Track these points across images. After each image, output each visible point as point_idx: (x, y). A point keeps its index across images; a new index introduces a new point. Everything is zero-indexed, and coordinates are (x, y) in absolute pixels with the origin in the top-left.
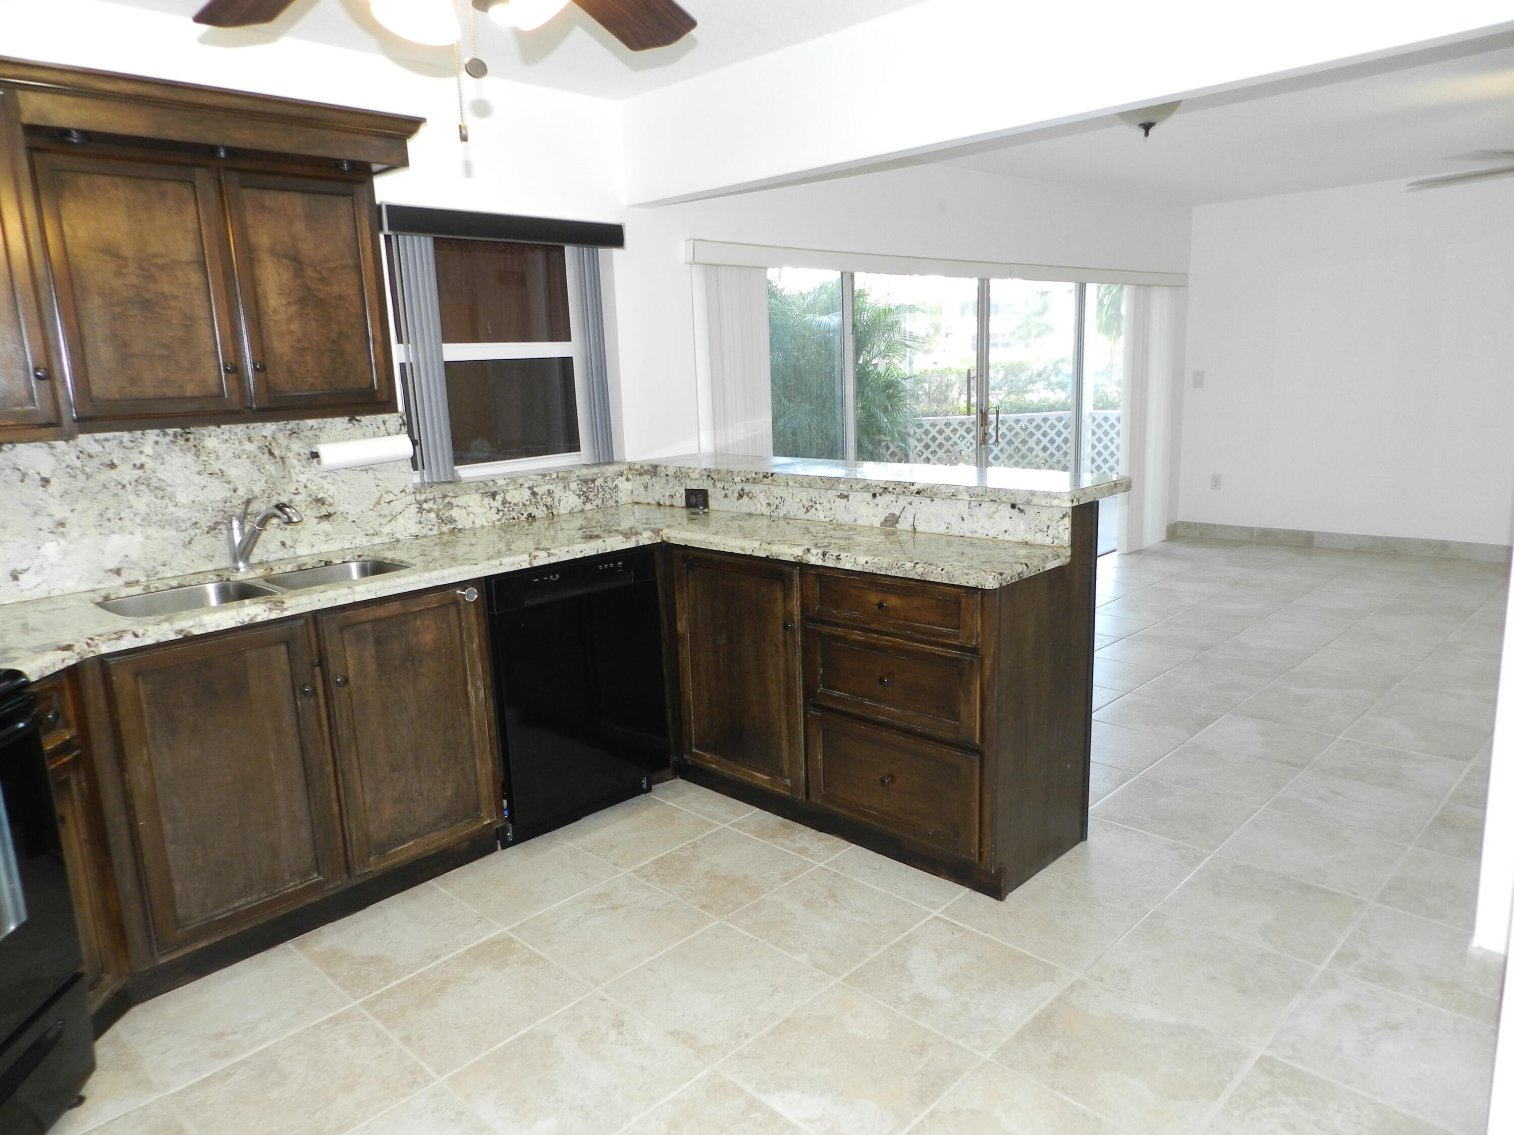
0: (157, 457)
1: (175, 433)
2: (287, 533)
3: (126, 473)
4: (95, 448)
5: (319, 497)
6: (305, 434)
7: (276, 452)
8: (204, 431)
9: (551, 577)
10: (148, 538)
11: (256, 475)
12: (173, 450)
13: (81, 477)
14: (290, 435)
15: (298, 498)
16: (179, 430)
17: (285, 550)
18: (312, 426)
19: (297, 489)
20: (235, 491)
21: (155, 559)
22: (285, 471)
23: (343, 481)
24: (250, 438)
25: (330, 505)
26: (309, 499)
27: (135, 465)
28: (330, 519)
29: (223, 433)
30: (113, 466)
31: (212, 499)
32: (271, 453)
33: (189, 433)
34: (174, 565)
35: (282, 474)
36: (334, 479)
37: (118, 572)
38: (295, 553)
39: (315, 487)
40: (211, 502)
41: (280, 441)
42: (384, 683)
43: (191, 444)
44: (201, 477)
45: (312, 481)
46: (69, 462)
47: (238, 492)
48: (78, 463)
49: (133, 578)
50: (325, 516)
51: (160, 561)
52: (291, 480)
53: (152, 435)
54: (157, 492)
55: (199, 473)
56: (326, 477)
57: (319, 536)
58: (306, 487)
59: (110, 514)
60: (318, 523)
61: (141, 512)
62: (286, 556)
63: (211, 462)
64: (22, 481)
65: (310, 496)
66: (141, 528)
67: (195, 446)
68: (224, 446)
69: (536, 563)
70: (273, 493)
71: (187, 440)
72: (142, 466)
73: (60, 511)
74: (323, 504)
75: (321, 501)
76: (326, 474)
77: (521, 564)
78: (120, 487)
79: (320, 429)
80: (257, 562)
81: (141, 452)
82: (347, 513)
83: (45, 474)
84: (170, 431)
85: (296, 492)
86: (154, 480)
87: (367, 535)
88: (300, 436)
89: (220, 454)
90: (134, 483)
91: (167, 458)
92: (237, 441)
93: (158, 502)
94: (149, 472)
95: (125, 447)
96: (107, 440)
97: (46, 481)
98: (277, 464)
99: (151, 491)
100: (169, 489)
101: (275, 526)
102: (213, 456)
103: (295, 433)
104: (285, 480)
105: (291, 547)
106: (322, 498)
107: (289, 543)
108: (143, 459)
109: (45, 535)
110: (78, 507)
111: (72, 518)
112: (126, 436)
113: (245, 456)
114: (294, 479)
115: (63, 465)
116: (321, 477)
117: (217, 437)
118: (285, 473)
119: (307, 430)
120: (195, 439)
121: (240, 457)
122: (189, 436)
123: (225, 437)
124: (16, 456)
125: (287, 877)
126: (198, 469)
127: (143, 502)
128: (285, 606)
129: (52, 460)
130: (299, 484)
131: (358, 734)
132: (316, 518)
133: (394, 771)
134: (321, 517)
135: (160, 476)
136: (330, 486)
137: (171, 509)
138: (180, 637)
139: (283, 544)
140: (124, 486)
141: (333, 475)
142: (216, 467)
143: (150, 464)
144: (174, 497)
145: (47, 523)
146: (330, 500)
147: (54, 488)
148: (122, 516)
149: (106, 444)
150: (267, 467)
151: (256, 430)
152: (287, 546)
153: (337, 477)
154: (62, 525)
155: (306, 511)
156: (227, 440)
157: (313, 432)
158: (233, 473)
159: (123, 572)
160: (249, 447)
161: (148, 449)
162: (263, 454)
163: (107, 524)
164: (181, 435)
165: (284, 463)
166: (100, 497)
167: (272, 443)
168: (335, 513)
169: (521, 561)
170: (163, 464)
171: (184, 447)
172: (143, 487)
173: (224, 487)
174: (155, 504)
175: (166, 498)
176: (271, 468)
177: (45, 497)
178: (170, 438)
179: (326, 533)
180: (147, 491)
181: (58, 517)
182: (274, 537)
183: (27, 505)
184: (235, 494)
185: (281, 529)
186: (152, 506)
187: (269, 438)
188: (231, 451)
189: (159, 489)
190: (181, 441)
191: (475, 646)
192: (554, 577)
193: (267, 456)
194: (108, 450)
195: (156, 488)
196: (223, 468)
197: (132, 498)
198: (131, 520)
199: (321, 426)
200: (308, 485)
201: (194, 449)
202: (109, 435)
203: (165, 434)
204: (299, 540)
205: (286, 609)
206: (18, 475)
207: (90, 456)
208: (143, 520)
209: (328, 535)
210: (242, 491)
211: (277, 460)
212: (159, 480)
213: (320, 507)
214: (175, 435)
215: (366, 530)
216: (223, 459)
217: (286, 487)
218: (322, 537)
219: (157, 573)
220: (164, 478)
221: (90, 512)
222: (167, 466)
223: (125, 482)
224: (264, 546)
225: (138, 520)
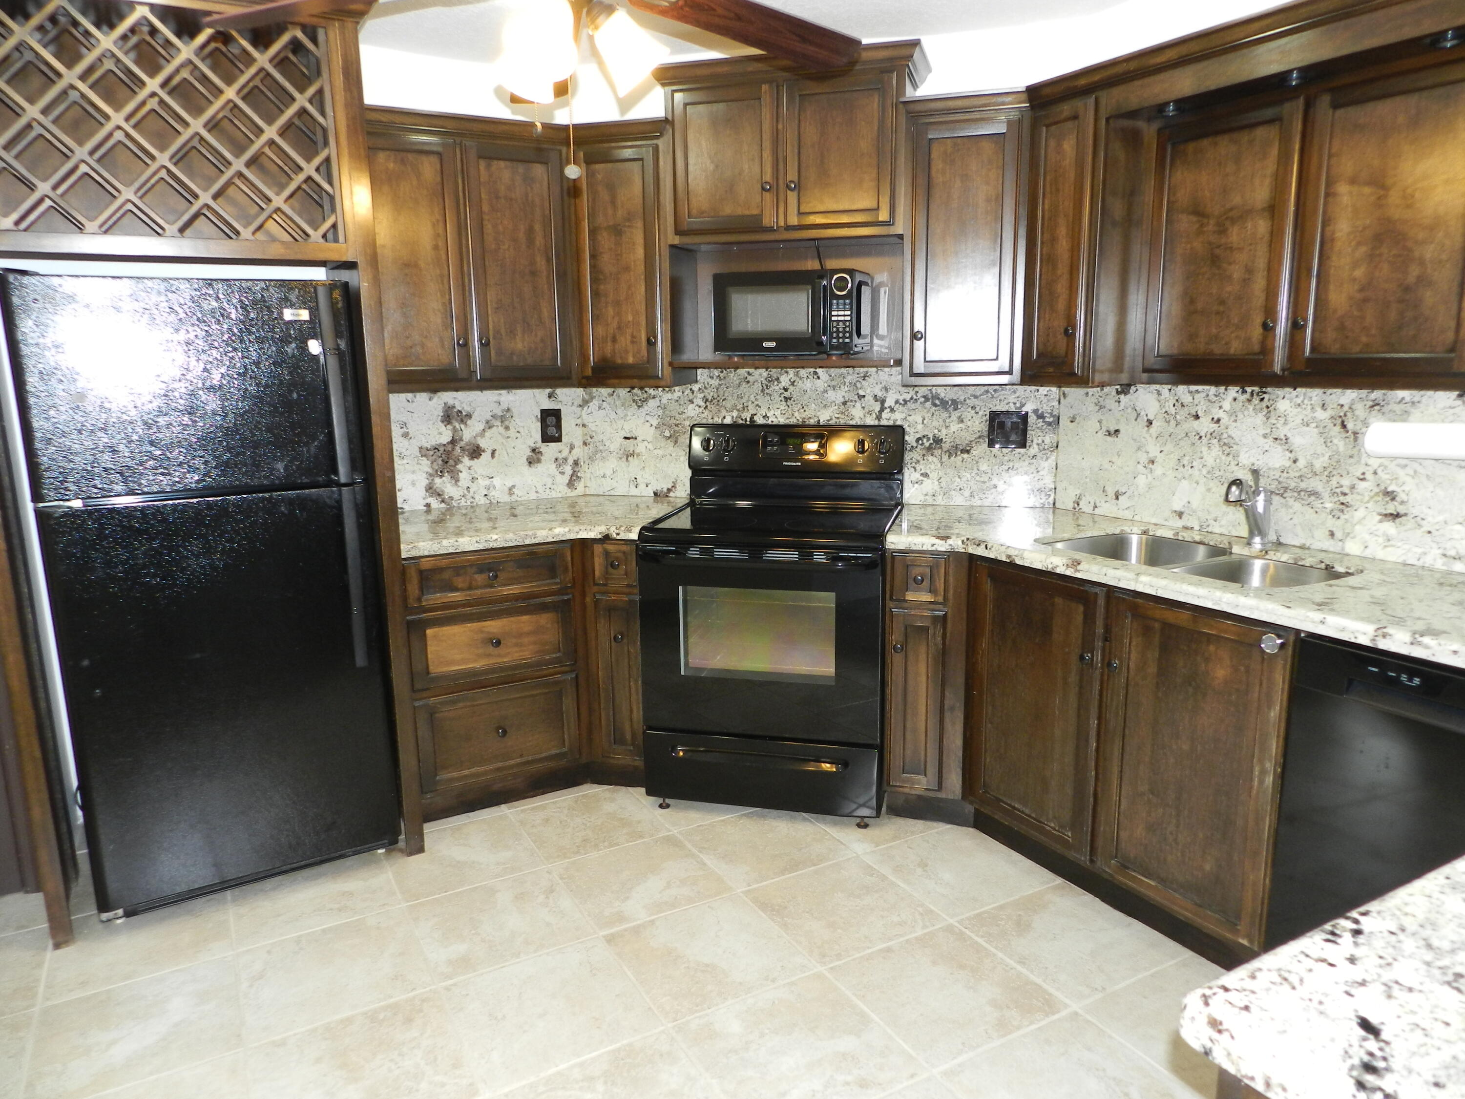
0: (1233, 414)
1: (1253, 391)
2: (1339, 523)
3: (1205, 425)
4: (1187, 399)
5: (1389, 489)
6: (1390, 407)
7: (1350, 426)
8: (1280, 392)
9: (1404, 678)
10: (1209, 490)
11: (1321, 449)
12: (1247, 409)
13: (1173, 423)
14: (1372, 406)
15: (1362, 485)
16: (1256, 389)
17: (1332, 542)
18: (1403, 399)
19: (1363, 474)
20: (1295, 462)
21: (1209, 512)
22: (1356, 450)
23: (1427, 476)
24: (1324, 405)
25: (1402, 503)
26: (1376, 490)
27: (1213, 419)
28: (1398, 520)
29: (1297, 396)
30: (1197, 417)
31: (1270, 465)
32: (1344, 426)
33: (1265, 393)
34: (1223, 522)
35: (1350, 452)
36: (1415, 472)
37: (1180, 515)
38: (1343, 549)
39: (1387, 476)
40: (1269, 469)
41: (1357, 413)
42: (1160, 694)
43: (1264, 404)
44: (1266, 440)
45: (1386, 467)
46: (1167, 409)
47: (1298, 464)
48: (1172, 410)
49: (1189, 525)
50: (1391, 514)
51: (1213, 516)
52: (1359, 462)
53: (1233, 391)
54: (1225, 448)
55: (1265, 436)
56: (1406, 466)
57: (1376, 538)
58: (1375, 473)
59: (1185, 461)
60: (1381, 521)
61: (1209, 465)
62: (1331, 549)
63: (1278, 425)
64: (1136, 420)
65: (1378, 485)
66: (1205, 479)
67: (1268, 407)
68: (1295, 411)
69: (1383, 644)
70: (1335, 472)
71: (1262, 399)
72: (1219, 421)
73: (1153, 450)
74: (1393, 499)
75: (1391, 495)
76: (1404, 462)
78: (1197, 437)
79: (1413, 403)
80: (1298, 544)
81: (1221, 407)
82: (1423, 519)
83: (1151, 417)
84: (1249, 389)
85: (1362, 477)
86: (1225, 435)
87: (1445, 555)
88: (1384, 409)
89: (1290, 419)
90: (1209, 436)
91: (1240, 416)
92: (1309, 407)
93: (1224, 458)
94: (1222, 427)
95: (1209, 401)
96: (1197, 392)
97: (1150, 423)
98: (1347, 440)
99: (1221, 446)
100: (1235, 447)
101: (1328, 511)
102: (1282, 420)
103: (1378, 404)
104: (1352, 461)
105: (1340, 540)
106: (1393, 492)
107: (1339, 534)
108: (1220, 414)
109: (1140, 467)
110: (1166, 449)
111: (1160, 458)
112: (1212, 390)
113: (1314, 425)
114: (1363, 462)
115: (1164, 410)
116: (1398, 465)
117: (1291, 400)
118: (1355, 451)
119: (1395, 403)
120: (1269, 400)
121: (1308, 425)
122: (1265, 395)
123: (1299, 401)
124: (1137, 398)
125: (1051, 816)
126: (1264, 432)
127: (1212, 455)
128: (1079, 567)
129: (1157, 404)
130: (1368, 468)
131: (1127, 732)
132: (1380, 514)
133: (1152, 793)
134: (1386, 515)
135: (1230, 433)
136: (1408, 479)
137: (1233, 467)
138: (1008, 561)
139: (1332, 534)
140: (1201, 437)
141: (1416, 465)
142: (1281, 432)
143: (1225, 420)
144: (1238, 456)
145: (1144, 458)
146: (1402, 496)
147: (1154, 429)
148: (1194, 464)
149: (1197, 396)
150: (1335, 441)
151: (1333, 396)
152: (1335, 537)
153: (1420, 469)
154: (1153, 462)
155: (1368, 502)
156: (1299, 405)
157: (1402, 406)
158: (1297, 441)
159: (1183, 517)
160: (1321, 414)
161: (1227, 405)
162: (1335, 425)
163: (1181, 469)
164: (1258, 395)
165: (1356, 439)
166: (1182, 443)
167: (1348, 414)
168: (1406, 515)
170: (1236, 421)
171: (1258, 407)
172: (1215, 441)
173: (1284, 456)
174: (1220, 459)
175: (1231, 456)
176: (1340, 443)
177: (1147, 436)
178: (1247, 396)
179: (1387, 536)
180: (1217, 446)
181: (1151, 455)
182: (1323, 523)
183: (1135, 440)
184: (1294, 465)
185: (1334, 516)
186: (1218, 461)
187: (1346, 408)
188: (1301, 417)
189: (1227, 446)
190: (1256, 400)
192: (1410, 680)
193: (1338, 428)
194: (1196, 402)
195: (1225, 444)
196: (1289, 435)
197: (1204, 449)
198: (1200, 470)
199: (1416, 399)
200: (1379, 471)
201: (1266, 410)
202: (1200, 388)
203: (1244, 392)
204: (1351, 535)
205: (1079, 571)
206: (1135, 414)
207: (1183, 406)
208: (1208, 472)
209: (1389, 540)
210: (1301, 463)
211: (1348, 435)
212: (1229, 436)
213: (1387, 502)
214: (1252, 394)
215: (1445, 549)
216: (1291, 425)
217: (1351, 469)
218: (1381, 540)
219: (1208, 526)
220: (1233, 435)
221: (1172, 456)
222: (1238, 424)
223: (1202, 434)
224: (1310, 530)
225: (1204, 472)
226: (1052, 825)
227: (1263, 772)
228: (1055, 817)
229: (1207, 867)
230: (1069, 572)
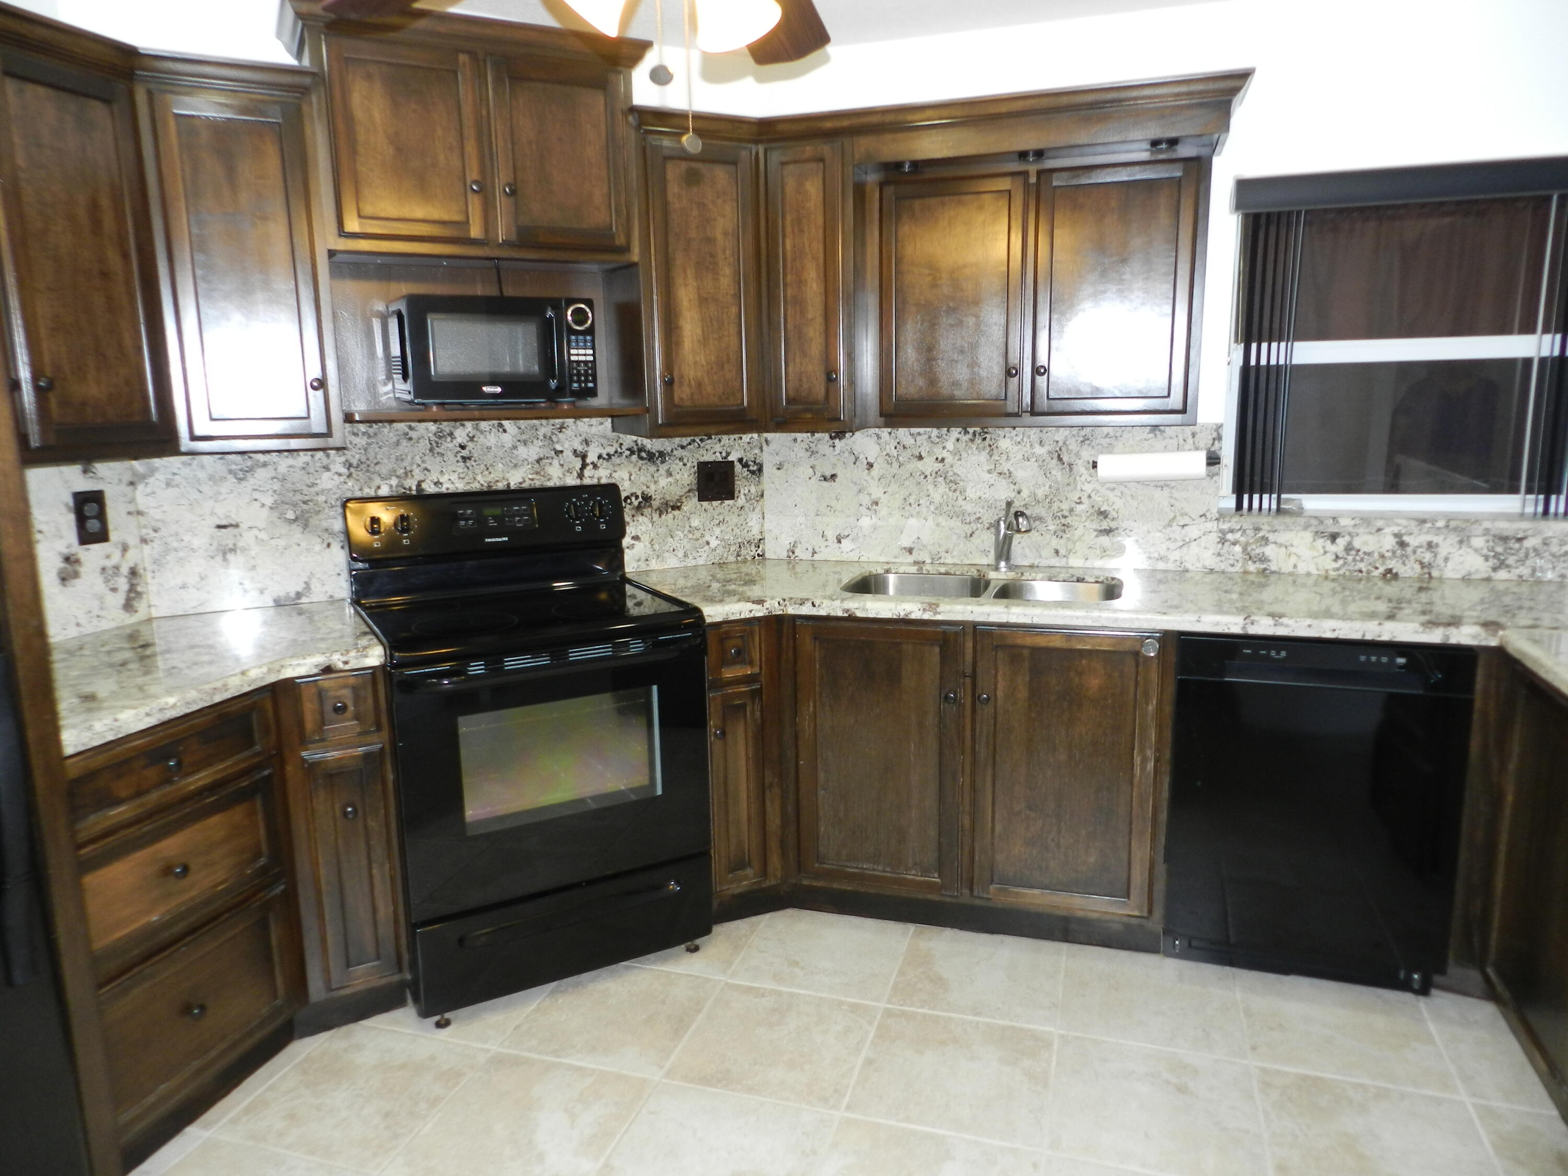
0: (956, 453)
1: (975, 432)
2: (1062, 541)
3: (929, 465)
4: (909, 441)
5: (1102, 509)
6: (1098, 441)
7: (1065, 458)
8: (1001, 432)
9: (1273, 653)
10: (938, 525)
11: (1041, 479)
12: (970, 448)
13: (895, 465)
14: (1083, 442)
15: (1079, 508)
16: (978, 429)
17: (1057, 559)
18: (1108, 434)
19: (1080, 498)
20: (1019, 492)
21: (940, 546)
22: (1071, 478)
23: (1132, 495)
24: (1041, 442)
25: (1113, 519)
26: (1091, 511)
27: (937, 459)
28: (1111, 534)
29: (1016, 435)
30: (920, 458)
31: (997, 497)
32: (1060, 459)
33: (987, 433)
34: (955, 553)
35: (1067, 481)
36: (1122, 493)
37: (910, 551)
38: (1067, 563)
39: (1099, 499)
40: (996, 500)
41: (1070, 447)
42: (1033, 715)
43: (987, 442)
44: (991, 475)
45: (1098, 491)
46: (888, 451)
47: (1022, 494)
48: (895, 453)
49: (920, 559)
50: (1105, 530)
51: (944, 549)
52: (1075, 488)
53: (955, 432)
54: (951, 484)
55: (989, 472)
56: (1114, 489)
57: (1095, 550)
58: (1090, 497)
59: (911, 500)
60: (1097, 536)
61: (936, 501)
62: (1057, 565)
63: (1001, 461)
64: (855, 463)
65: (1093, 507)
66: (934, 515)
67: (990, 446)
68: (1016, 448)
69: (1253, 630)
70: (1055, 499)
71: (984, 439)
72: (943, 460)
73: (876, 492)
74: (1106, 517)
75: (1104, 514)
76: (1112, 486)
77: (1229, 626)
78: (922, 476)
79: (1116, 437)
80: (1028, 564)
81: (944, 448)
82: (1131, 531)
83: (871, 460)
84: (971, 430)
85: (1078, 501)
86: (951, 473)
87: (1150, 558)
88: (1093, 444)
89: (1011, 455)
90: (934, 475)
91: (964, 455)
92: (1028, 444)
93: (951, 494)
94: (947, 466)
95: (932, 442)
96: (919, 434)
97: (870, 466)
98: (1064, 471)
99: (946, 483)
100: (961, 483)
101: (1052, 532)
102: (1004, 457)
103: (1088, 439)
104: (1069, 488)
105: (1064, 556)
106: (1105, 511)
107: (1063, 552)
108: (945, 454)
109: (863, 510)
110: (890, 490)
111: (884, 499)
112: (934, 432)
113: (1034, 459)
114: (1079, 488)
115: (885, 453)
116: (1108, 489)
117: (1012, 439)
118: (1071, 480)
119: (1101, 437)
120: (991, 439)
121: (1028, 460)
122: (986, 435)
123: (1019, 439)
124: (854, 443)
125: (910, 865)
126: (988, 468)
127: (939, 492)
128: (938, 610)
129: (877, 448)
130: (1083, 493)
131: (998, 758)
132: (1096, 530)
133: (1030, 809)
134: (1101, 531)
135: (955, 471)
136: (1117, 500)
137: (960, 502)
139: (1057, 552)
140: (926, 477)
141: (1122, 488)
142: (1005, 467)
143: (949, 459)
144: (965, 491)
145: (866, 501)
146: (1114, 514)
147: (875, 472)
148: (921, 502)
149: (918, 438)
150: (1054, 472)
151: (1049, 434)
152: (1060, 554)
153: (1125, 491)
154: (877, 504)
155: (1085, 521)
156: (1019, 443)
157: (1107, 440)
158: (1019, 474)
159: (914, 552)
160: (1039, 450)
161: (950, 445)
162: (1052, 459)
163: (908, 508)
164: (980, 434)
165: (1071, 470)
166: (907, 483)
167: (1063, 449)
168: (1117, 529)
169: (1230, 623)
170: (960, 459)
171: (981, 446)
172: (941, 479)
173: (1009, 487)
174: (947, 495)
175: (958, 492)
176: (1058, 474)
177: (868, 478)
178: (970, 436)
179: (1103, 548)
180: (943, 483)
181: (874, 497)
182: (1048, 544)
183: (855, 483)
184: (1018, 496)
185: (1057, 536)
186: (945, 497)
187: (1060, 444)
188: (1021, 453)
189: (953, 483)
190: (978, 440)
191: (1150, 708)
192: (1278, 653)
193: (1055, 461)
194: (918, 443)
195: (951, 481)
196: (1012, 469)
197: (931, 487)
198: (927, 507)
199: (1118, 434)
200: (1093, 495)
201: (989, 449)
202: (921, 430)
203: (966, 432)
204: (1074, 551)
205: (939, 613)
206: (853, 459)
207: (904, 447)
208: (936, 509)
209: (1105, 551)
210: (1025, 493)
211: (1064, 466)
212: (955, 474)
213: (1101, 520)
214: (974, 434)
215: (1150, 553)
216: (1013, 460)
217: (1069, 495)
218: (1098, 552)
219: (940, 558)
220: (959, 473)
221: (897, 496)
222: (963, 461)
223: (928, 473)
224: (1038, 551)
225: (932, 508)
226: (913, 872)
227: (1144, 760)
228: (915, 864)
229: (1092, 860)
230: (927, 616)
